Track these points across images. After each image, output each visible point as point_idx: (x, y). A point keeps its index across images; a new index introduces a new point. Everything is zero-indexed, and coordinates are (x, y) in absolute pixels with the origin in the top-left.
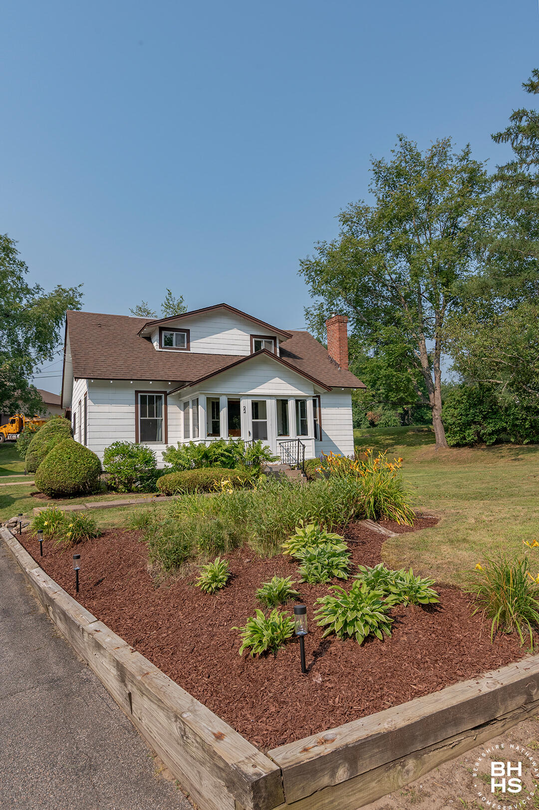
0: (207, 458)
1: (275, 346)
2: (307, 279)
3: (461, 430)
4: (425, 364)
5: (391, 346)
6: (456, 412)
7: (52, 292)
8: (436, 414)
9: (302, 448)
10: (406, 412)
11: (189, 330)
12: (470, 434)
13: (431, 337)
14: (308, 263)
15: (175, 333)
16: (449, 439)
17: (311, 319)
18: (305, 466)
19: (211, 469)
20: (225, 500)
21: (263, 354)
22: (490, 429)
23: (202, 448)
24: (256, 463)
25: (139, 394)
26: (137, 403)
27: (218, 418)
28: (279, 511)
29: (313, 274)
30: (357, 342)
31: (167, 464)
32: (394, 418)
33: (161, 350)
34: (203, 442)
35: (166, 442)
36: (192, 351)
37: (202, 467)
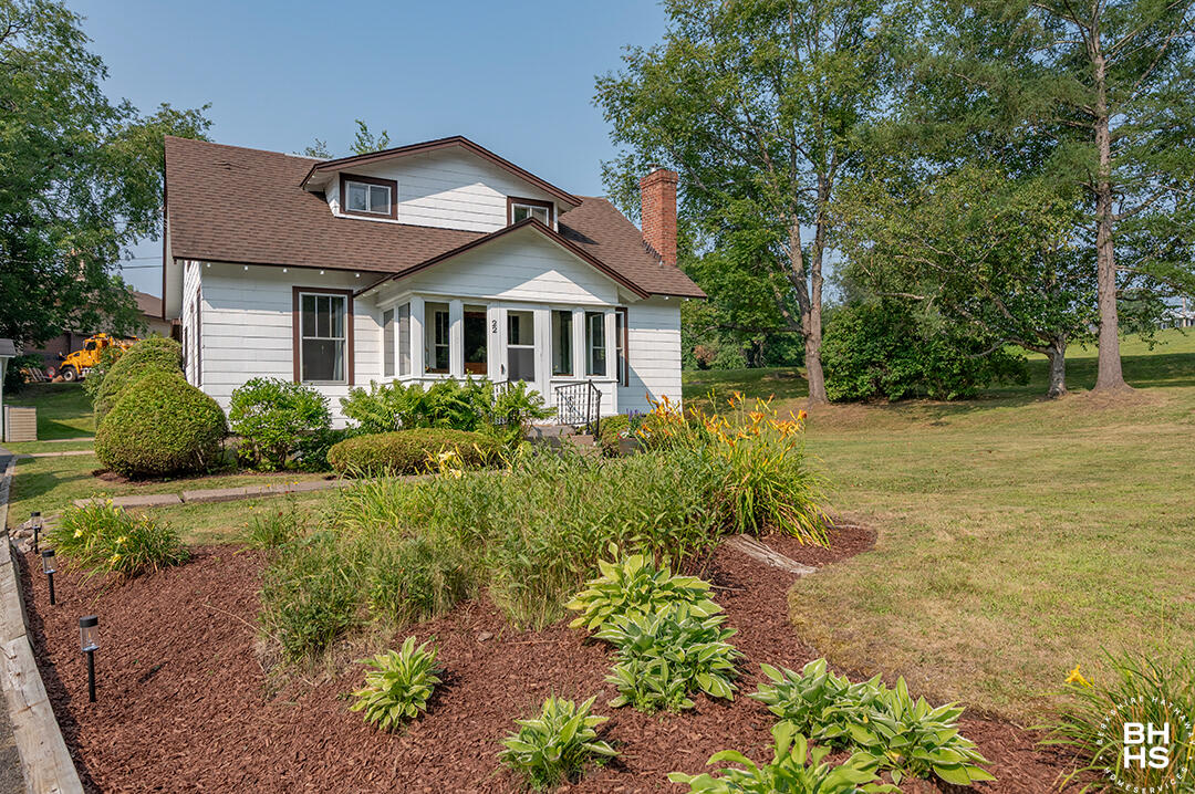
0: (423, 411)
1: (551, 218)
2: (607, 113)
3: (850, 376)
4: (798, 265)
5: (746, 233)
6: (844, 346)
7: (153, 116)
8: (812, 348)
9: (595, 396)
10: (756, 348)
11: (396, 182)
12: (865, 382)
13: (809, 222)
14: (610, 83)
15: (369, 186)
16: (830, 389)
17: (612, 182)
18: (601, 429)
19: (431, 430)
20: (443, 492)
21: (530, 226)
22: (895, 374)
23: (416, 393)
24: (513, 421)
25: (301, 294)
26: (296, 309)
27: (447, 342)
28: (561, 522)
29: (617, 103)
30: (688, 224)
31: (351, 421)
32: (737, 357)
33: (343, 216)
34: (418, 382)
35: (352, 383)
36: (402, 220)
37: (415, 427)
